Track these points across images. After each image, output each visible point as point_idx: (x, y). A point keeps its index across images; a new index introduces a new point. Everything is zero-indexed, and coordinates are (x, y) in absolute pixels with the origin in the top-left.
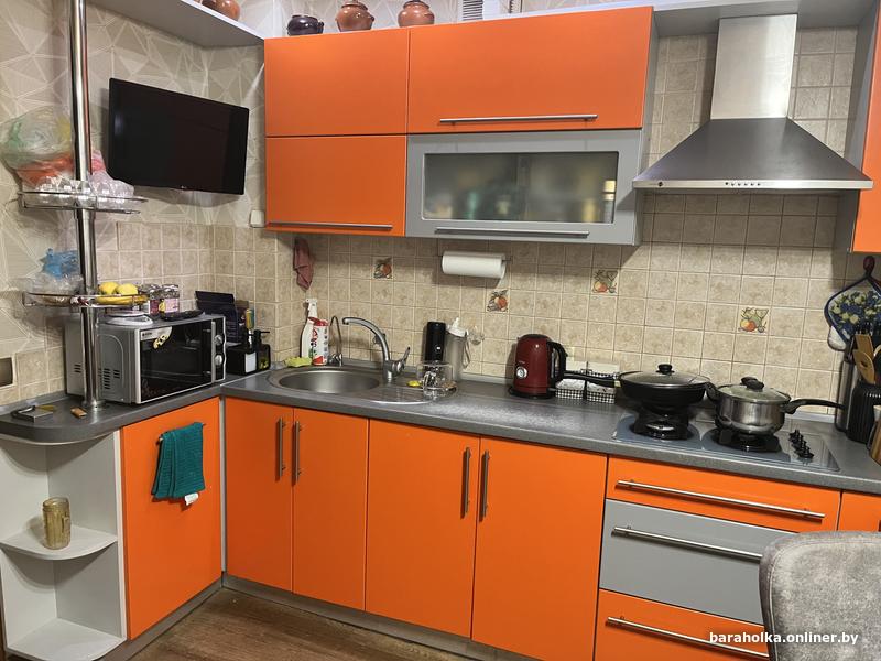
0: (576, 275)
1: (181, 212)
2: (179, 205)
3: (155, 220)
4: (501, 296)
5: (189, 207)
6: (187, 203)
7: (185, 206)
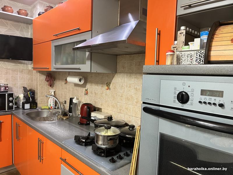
0: (102, 84)
1: (19, 66)
2: (18, 64)
3: (9, 68)
4: (87, 90)
5: (22, 65)
6: (22, 64)
7: (21, 64)
